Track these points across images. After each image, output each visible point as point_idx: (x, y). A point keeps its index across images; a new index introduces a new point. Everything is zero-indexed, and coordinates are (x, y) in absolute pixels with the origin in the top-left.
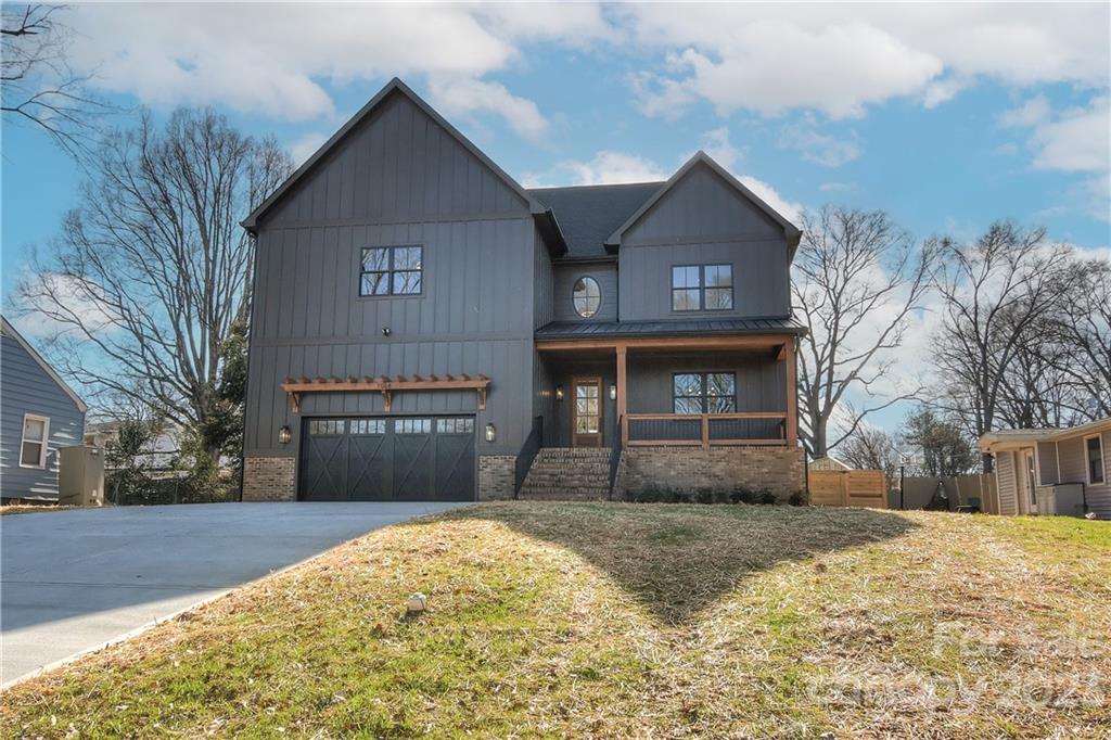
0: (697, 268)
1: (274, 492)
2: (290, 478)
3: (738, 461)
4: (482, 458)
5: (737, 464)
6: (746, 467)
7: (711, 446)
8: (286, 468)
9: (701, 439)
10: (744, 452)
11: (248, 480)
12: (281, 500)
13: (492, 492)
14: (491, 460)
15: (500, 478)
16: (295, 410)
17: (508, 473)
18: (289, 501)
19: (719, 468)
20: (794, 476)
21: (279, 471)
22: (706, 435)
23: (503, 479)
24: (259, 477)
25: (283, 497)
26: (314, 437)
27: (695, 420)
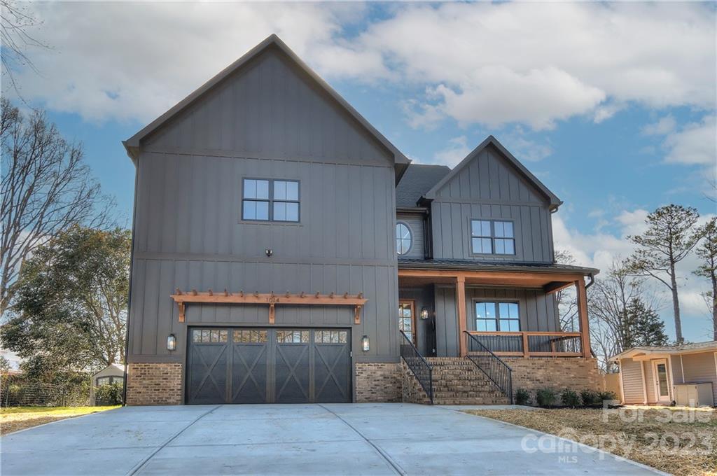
0: (489, 222)
1: (161, 395)
2: (176, 383)
3: (552, 369)
4: (358, 365)
5: (552, 371)
6: (558, 373)
7: (531, 356)
8: (174, 374)
9: (523, 351)
10: (557, 362)
11: (132, 384)
12: (168, 404)
13: (368, 394)
14: (366, 367)
15: (374, 383)
16: (181, 320)
17: (381, 378)
18: (175, 404)
19: (540, 374)
20: (592, 380)
21: (165, 376)
22: (526, 349)
23: (376, 383)
24: (144, 382)
25: (169, 401)
26: (198, 345)
27: (515, 337)
